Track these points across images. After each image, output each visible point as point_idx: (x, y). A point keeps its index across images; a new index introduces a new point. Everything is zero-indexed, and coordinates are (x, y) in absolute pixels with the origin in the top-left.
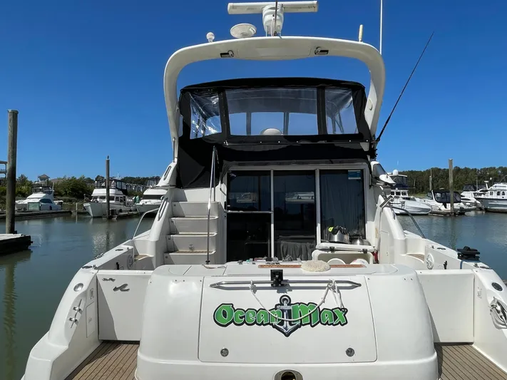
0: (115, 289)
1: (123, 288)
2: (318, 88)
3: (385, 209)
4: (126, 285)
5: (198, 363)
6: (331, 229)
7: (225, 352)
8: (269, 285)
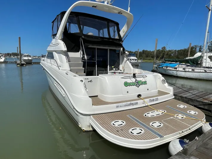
0: (89, 82)
1: (91, 81)
2: (108, 22)
3: (127, 61)
4: (92, 80)
5: (122, 95)
6: (113, 67)
7: (128, 92)
8: (133, 77)
